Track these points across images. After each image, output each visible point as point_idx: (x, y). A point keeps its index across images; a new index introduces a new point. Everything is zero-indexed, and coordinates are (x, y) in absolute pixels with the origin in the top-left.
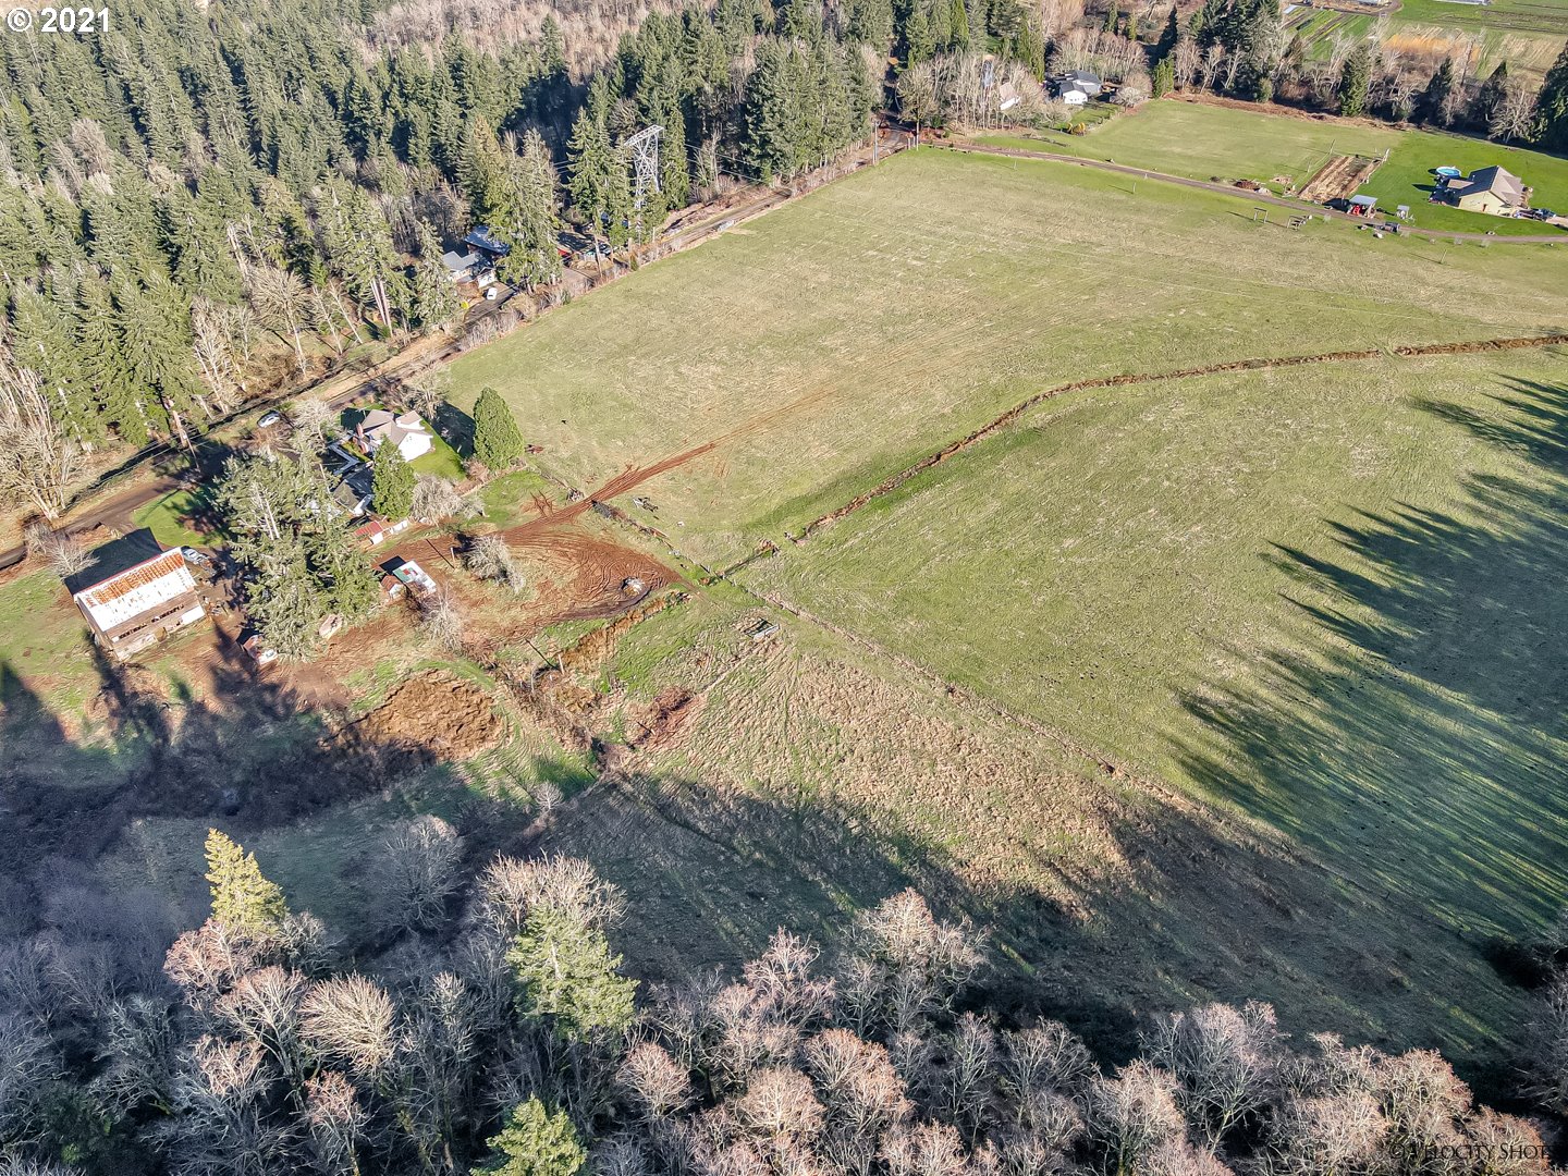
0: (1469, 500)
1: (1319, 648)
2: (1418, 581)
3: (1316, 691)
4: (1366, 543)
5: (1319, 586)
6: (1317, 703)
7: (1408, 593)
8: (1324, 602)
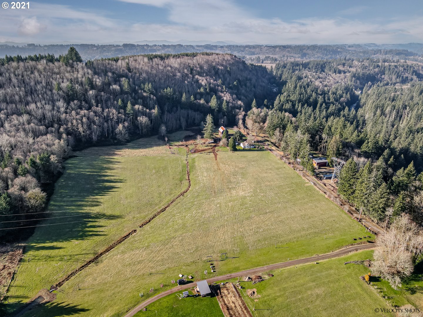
0: (98, 200)
1: (109, 172)
2: (101, 185)
3: (105, 168)
4: (112, 187)
5: (115, 179)
6: (104, 167)
7: (101, 183)
8: (112, 178)
